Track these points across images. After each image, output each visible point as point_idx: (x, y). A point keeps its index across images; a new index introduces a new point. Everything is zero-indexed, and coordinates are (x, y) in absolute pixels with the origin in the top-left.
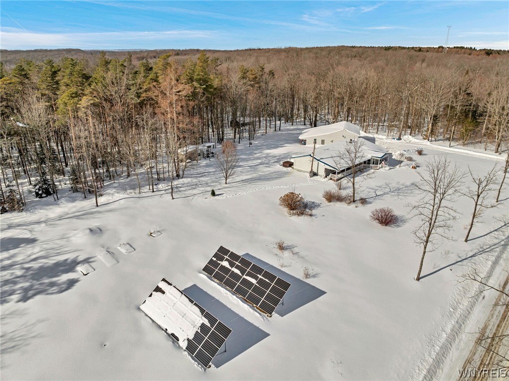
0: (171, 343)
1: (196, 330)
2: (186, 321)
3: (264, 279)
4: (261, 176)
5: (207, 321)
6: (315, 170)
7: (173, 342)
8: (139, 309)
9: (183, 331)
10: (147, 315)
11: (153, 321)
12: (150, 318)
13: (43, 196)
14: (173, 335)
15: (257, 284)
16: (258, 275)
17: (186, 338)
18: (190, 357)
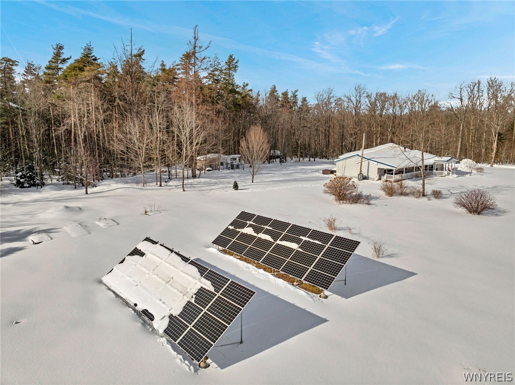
0: (140, 325)
1: (186, 299)
2: (172, 288)
3: (311, 241)
4: (296, 178)
5: (209, 283)
6: (365, 174)
7: (144, 323)
8: (101, 282)
9: (164, 303)
10: (110, 289)
11: (117, 295)
12: (114, 293)
13: (25, 185)
14: (145, 312)
15: (299, 250)
16: (301, 237)
17: (167, 313)
18: (169, 346)
